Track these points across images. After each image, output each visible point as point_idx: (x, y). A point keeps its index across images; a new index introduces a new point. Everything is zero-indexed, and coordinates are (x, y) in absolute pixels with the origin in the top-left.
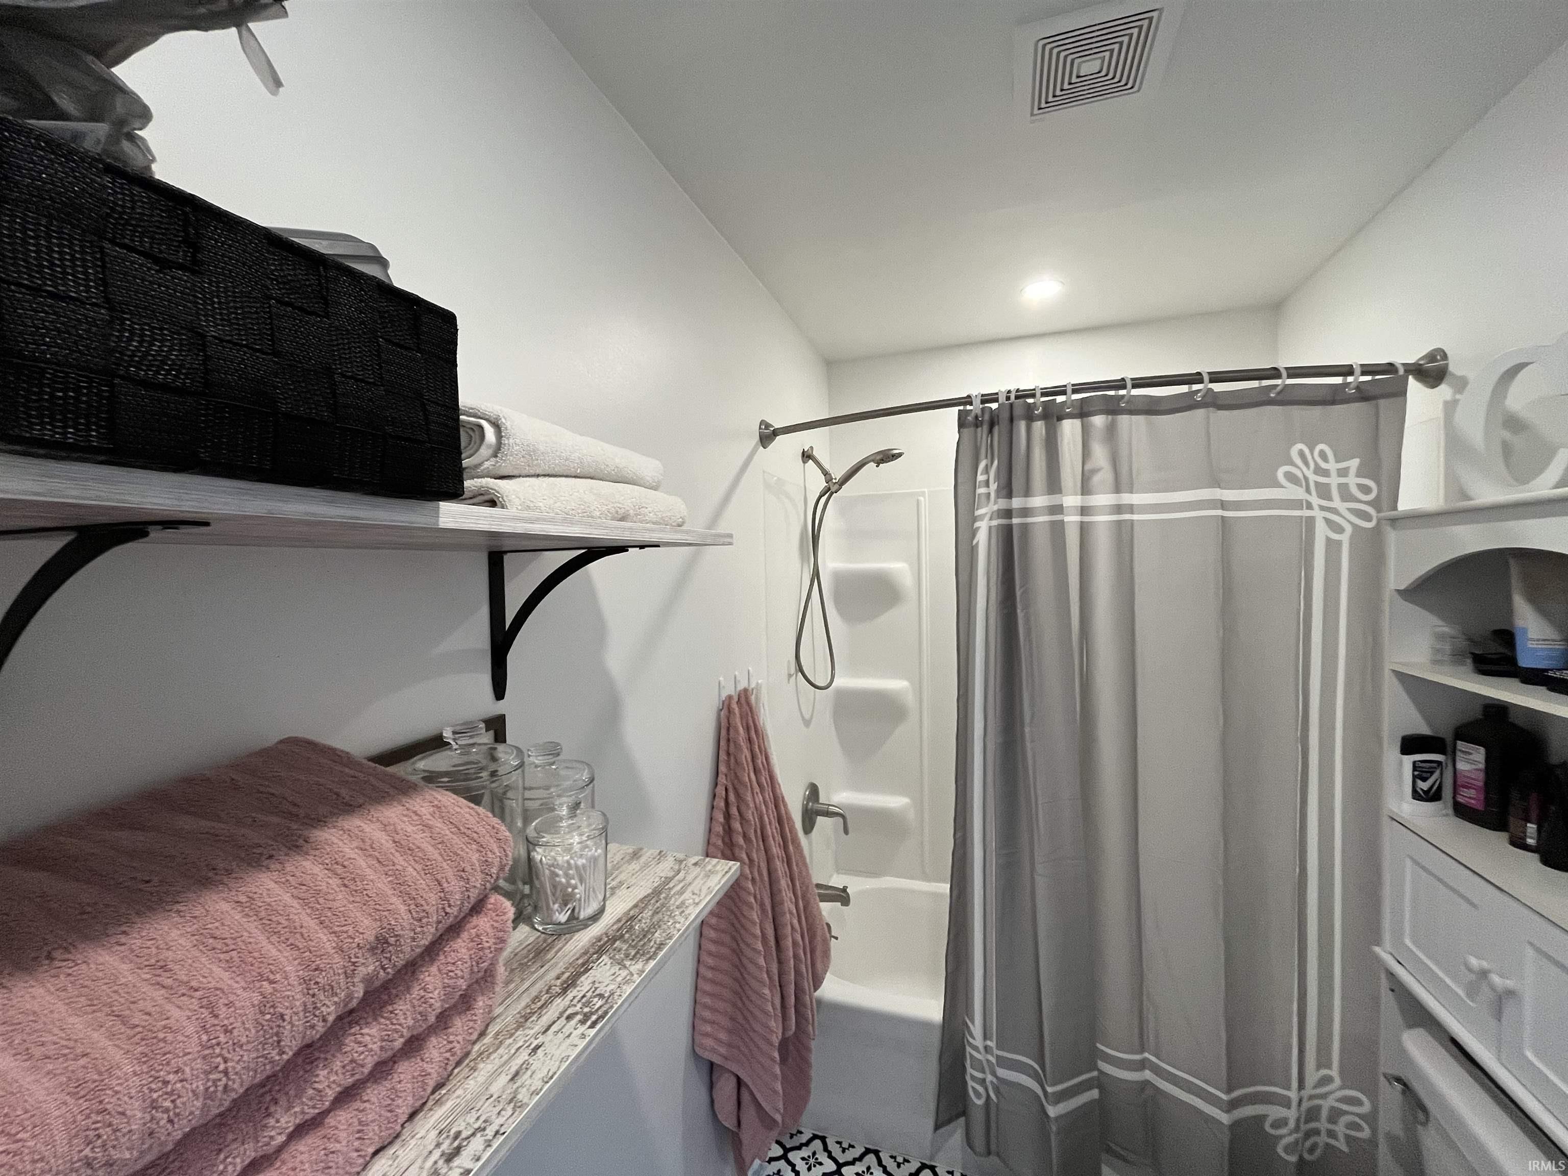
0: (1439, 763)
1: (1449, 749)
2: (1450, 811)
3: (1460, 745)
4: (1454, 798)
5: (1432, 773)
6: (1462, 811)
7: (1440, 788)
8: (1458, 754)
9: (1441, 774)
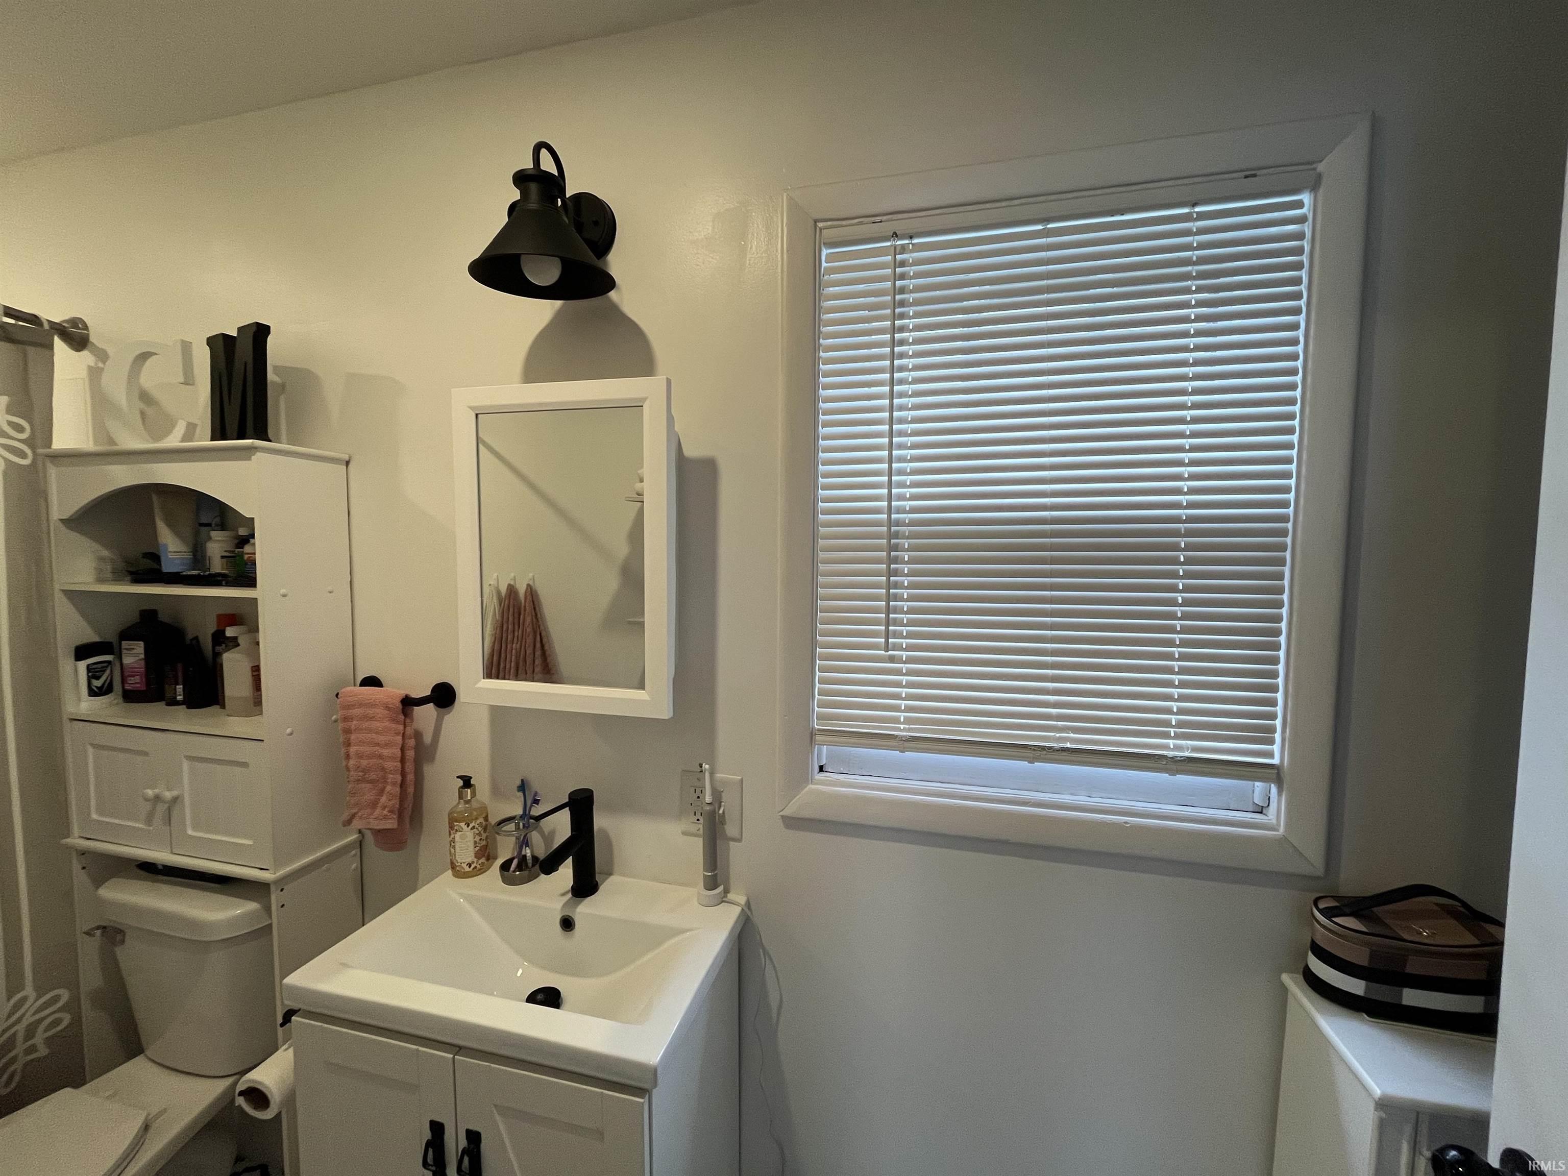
0: (109, 662)
1: (116, 650)
2: (121, 700)
3: (125, 644)
4: (123, 687)
5: (104, 671)
6: (130, 697)
7: (111, 684)
8: (124, 651)
9: (111, 671)
